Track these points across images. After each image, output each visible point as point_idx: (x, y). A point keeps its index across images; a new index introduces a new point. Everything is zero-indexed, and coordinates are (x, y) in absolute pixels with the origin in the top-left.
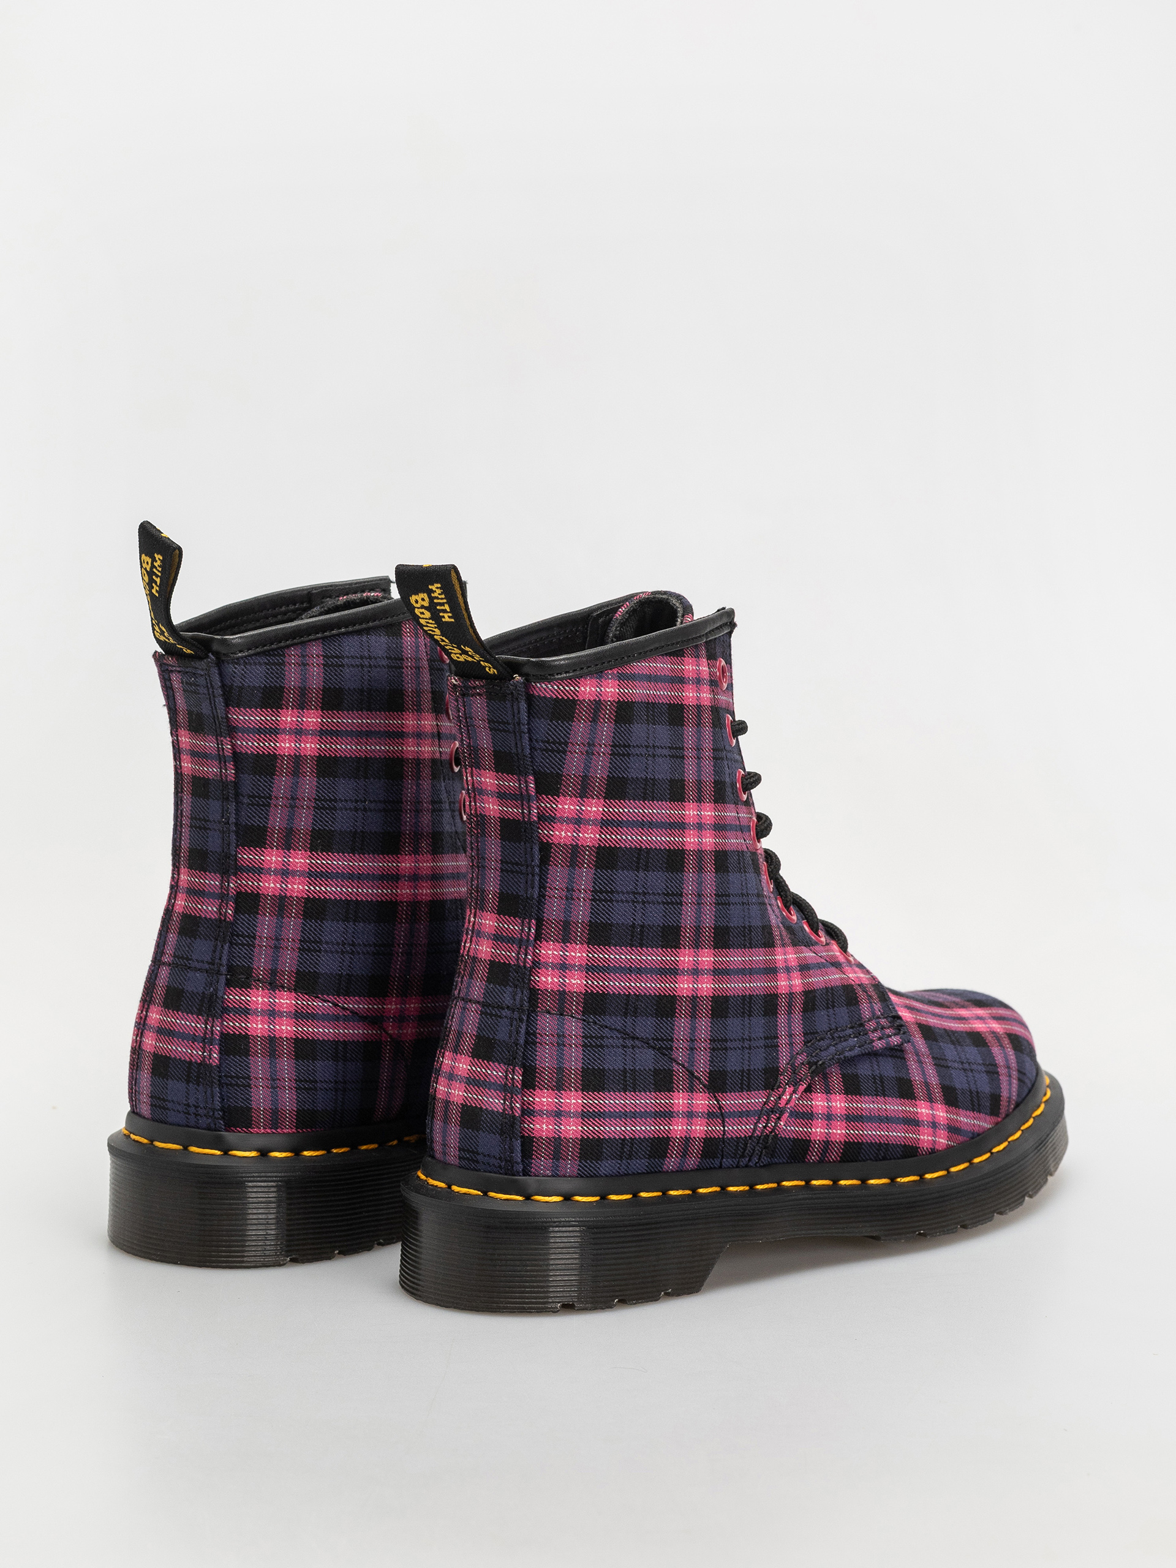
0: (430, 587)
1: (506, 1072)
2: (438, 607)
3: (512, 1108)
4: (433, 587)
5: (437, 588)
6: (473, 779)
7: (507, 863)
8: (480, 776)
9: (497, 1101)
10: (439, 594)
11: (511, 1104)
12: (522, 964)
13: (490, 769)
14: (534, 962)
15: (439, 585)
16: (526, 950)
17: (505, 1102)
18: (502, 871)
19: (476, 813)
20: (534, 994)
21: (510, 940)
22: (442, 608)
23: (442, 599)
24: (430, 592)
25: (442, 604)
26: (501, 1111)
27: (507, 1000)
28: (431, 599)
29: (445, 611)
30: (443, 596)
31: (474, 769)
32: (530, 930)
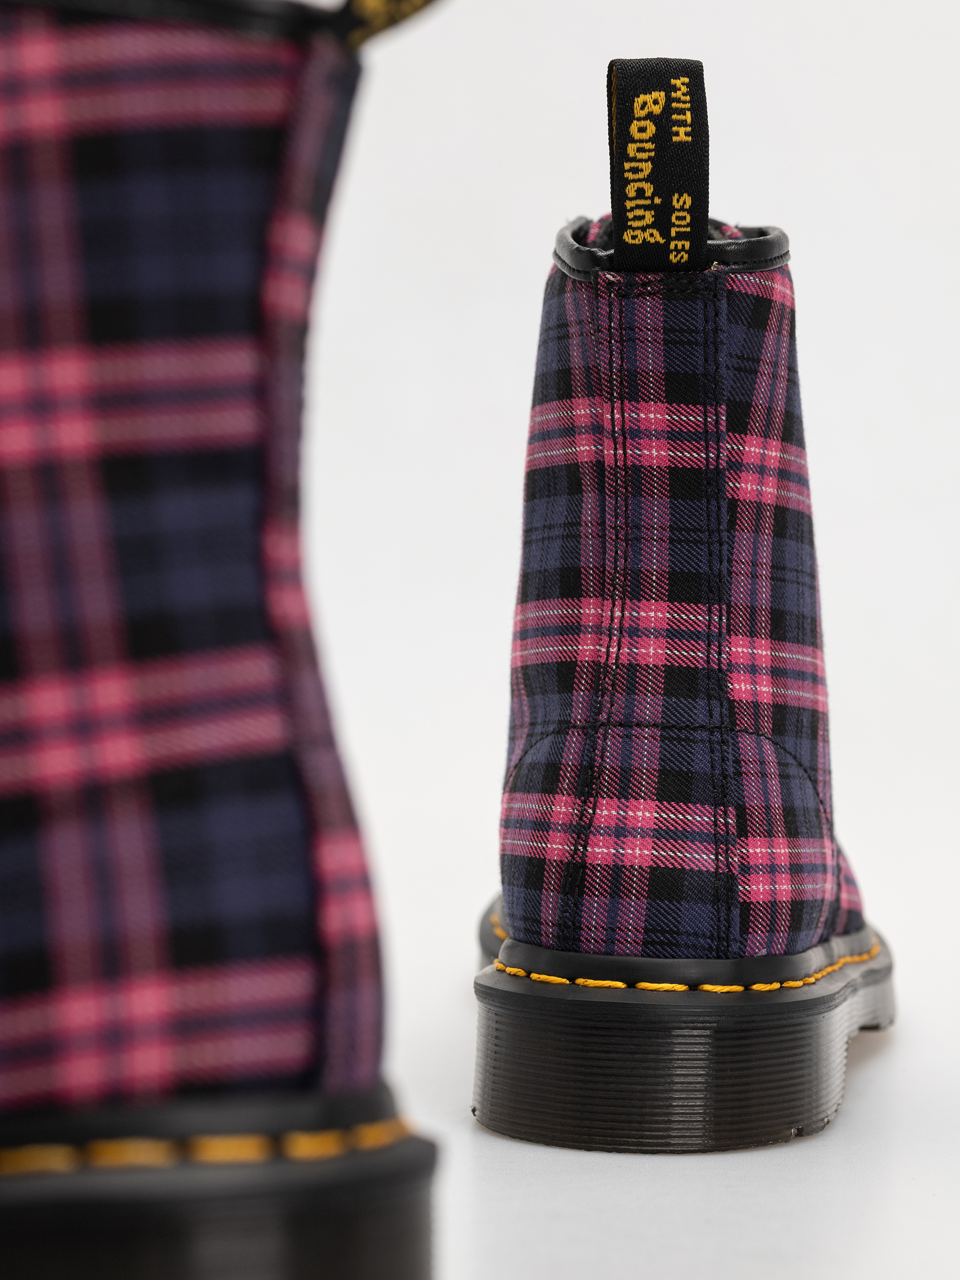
0: (673, 81)
1: (715, 816)
2: (674, 117)
3: (728, 865)
4: (677, 82)
5: (683, 84)
6: (623, 416)
7: (680, 530)
8: (637, 410)
9: (705, 856)
10: (684, 94)
11: (727, 860)
12: (716, 667)
13: (657, 399)
14: (730, 664)
15: (686, 80)
16: (719, 647)
17: (717, 859)
18: (672, 541)
19: (625, 465)
20: (731, 705)
21: (694, 636)
22: (681, 117)
23: (685, 102)
24: (671, 89)
25: (682, 112)
26: (713, 870)
27: (701, 718)
28: (669, 100)
29: (683, 124)
30: (688, 98)
31: (626, 402)
32: (721, 619)
